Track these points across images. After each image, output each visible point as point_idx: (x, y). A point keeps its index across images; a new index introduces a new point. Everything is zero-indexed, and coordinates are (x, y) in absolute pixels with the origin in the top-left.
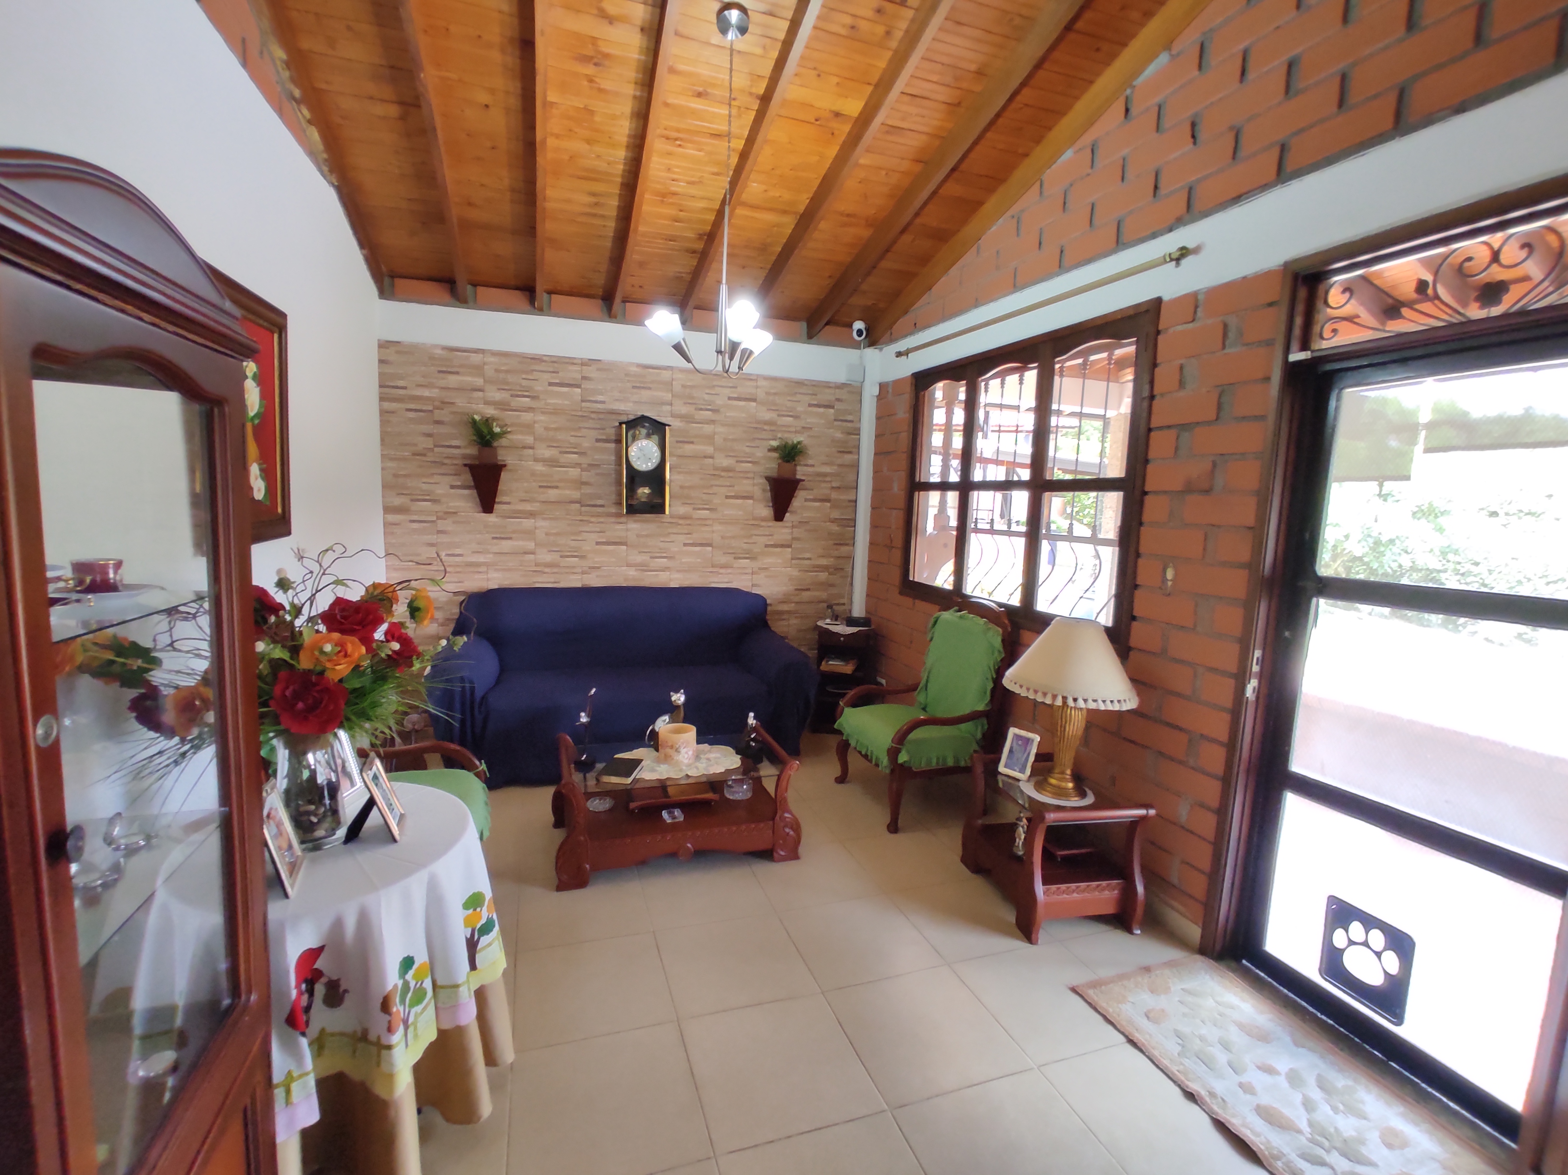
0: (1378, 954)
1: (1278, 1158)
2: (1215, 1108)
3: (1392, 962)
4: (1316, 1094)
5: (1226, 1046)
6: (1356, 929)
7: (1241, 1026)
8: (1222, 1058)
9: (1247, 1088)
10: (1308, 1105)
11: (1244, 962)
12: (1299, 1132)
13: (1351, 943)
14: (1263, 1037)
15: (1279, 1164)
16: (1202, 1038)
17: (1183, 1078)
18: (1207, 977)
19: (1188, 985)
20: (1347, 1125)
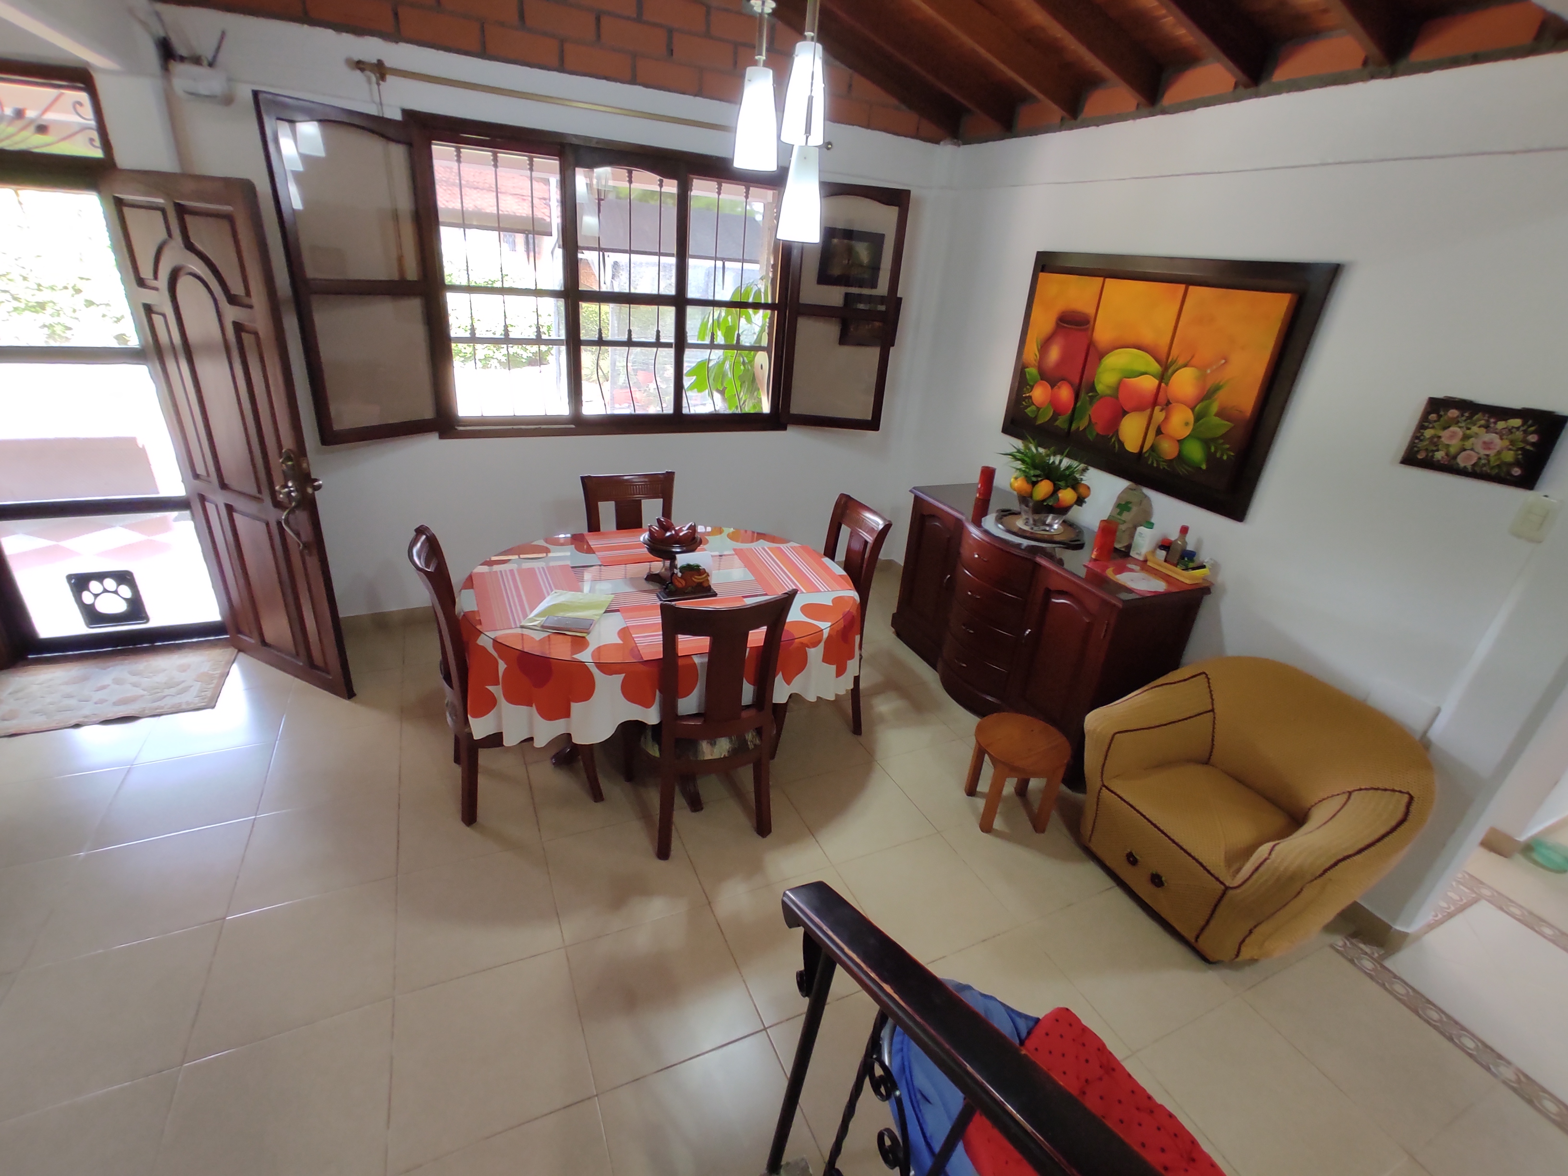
0: (116, 592)
1: (144, 710)
2: (95, 720)
3: (126, 591)
4: (134, 679)
5: (70, 696)
6: (95, 586)
7: (67, 683)
8: (73, 702)
9: (101, 701)
10: (135, 685)
11: (30, 656)
12: (143, 696)
13: (96, 596)
14: (85, 679)
15: (146, 712)
16: (51, 704)
17: (63, 724)
18: (17, 679)
19: (10, 690)
20: (161, 678)
